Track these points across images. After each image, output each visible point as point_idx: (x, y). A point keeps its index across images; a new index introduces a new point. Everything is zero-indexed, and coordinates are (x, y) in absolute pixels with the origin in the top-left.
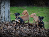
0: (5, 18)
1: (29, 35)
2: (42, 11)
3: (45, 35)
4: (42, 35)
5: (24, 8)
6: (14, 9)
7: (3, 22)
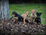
0: (4, 16)
1: (27, 31)
2: (39, 7)
3: (43, 31)
4: (40, 31)
5: (22, 5)
6: (12, 6)
7: (2, 19)
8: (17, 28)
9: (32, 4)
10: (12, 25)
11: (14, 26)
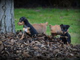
0: (5, 27)
2: (67, 15)
3: (72, 55)
4: (67, 54)
6: (21, 12)
7: (2, 33)
8: (28, 49)
9: (54, 9)
10: (19, 45)
11: (22, 46)
